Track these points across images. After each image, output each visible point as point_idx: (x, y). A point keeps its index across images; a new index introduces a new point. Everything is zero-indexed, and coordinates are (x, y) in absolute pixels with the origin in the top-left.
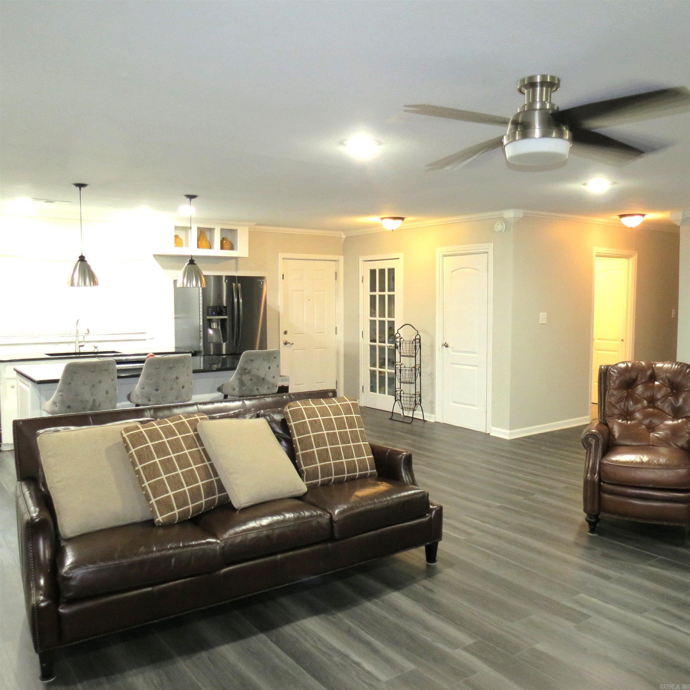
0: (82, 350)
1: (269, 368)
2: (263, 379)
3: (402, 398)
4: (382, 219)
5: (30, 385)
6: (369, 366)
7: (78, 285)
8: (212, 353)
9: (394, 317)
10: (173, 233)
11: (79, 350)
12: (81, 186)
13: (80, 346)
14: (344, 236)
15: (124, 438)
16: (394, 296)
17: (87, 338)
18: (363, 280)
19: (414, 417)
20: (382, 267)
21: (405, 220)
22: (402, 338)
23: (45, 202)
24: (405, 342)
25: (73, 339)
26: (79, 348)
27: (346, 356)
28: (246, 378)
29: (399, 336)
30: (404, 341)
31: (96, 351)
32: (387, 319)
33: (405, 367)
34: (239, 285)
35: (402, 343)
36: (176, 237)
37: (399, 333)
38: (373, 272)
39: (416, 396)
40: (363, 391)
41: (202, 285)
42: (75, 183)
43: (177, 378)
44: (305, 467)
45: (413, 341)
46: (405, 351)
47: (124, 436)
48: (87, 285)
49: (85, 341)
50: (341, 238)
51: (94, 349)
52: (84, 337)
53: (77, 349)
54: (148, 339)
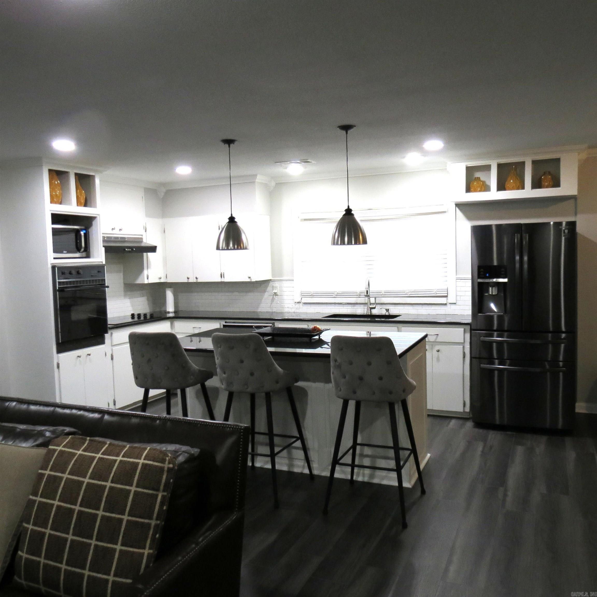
13: (372, 308)
31: (388, 314)
51: (386, 311)
52: (375, 299)
53: (368, 311)
54: (449, 303)
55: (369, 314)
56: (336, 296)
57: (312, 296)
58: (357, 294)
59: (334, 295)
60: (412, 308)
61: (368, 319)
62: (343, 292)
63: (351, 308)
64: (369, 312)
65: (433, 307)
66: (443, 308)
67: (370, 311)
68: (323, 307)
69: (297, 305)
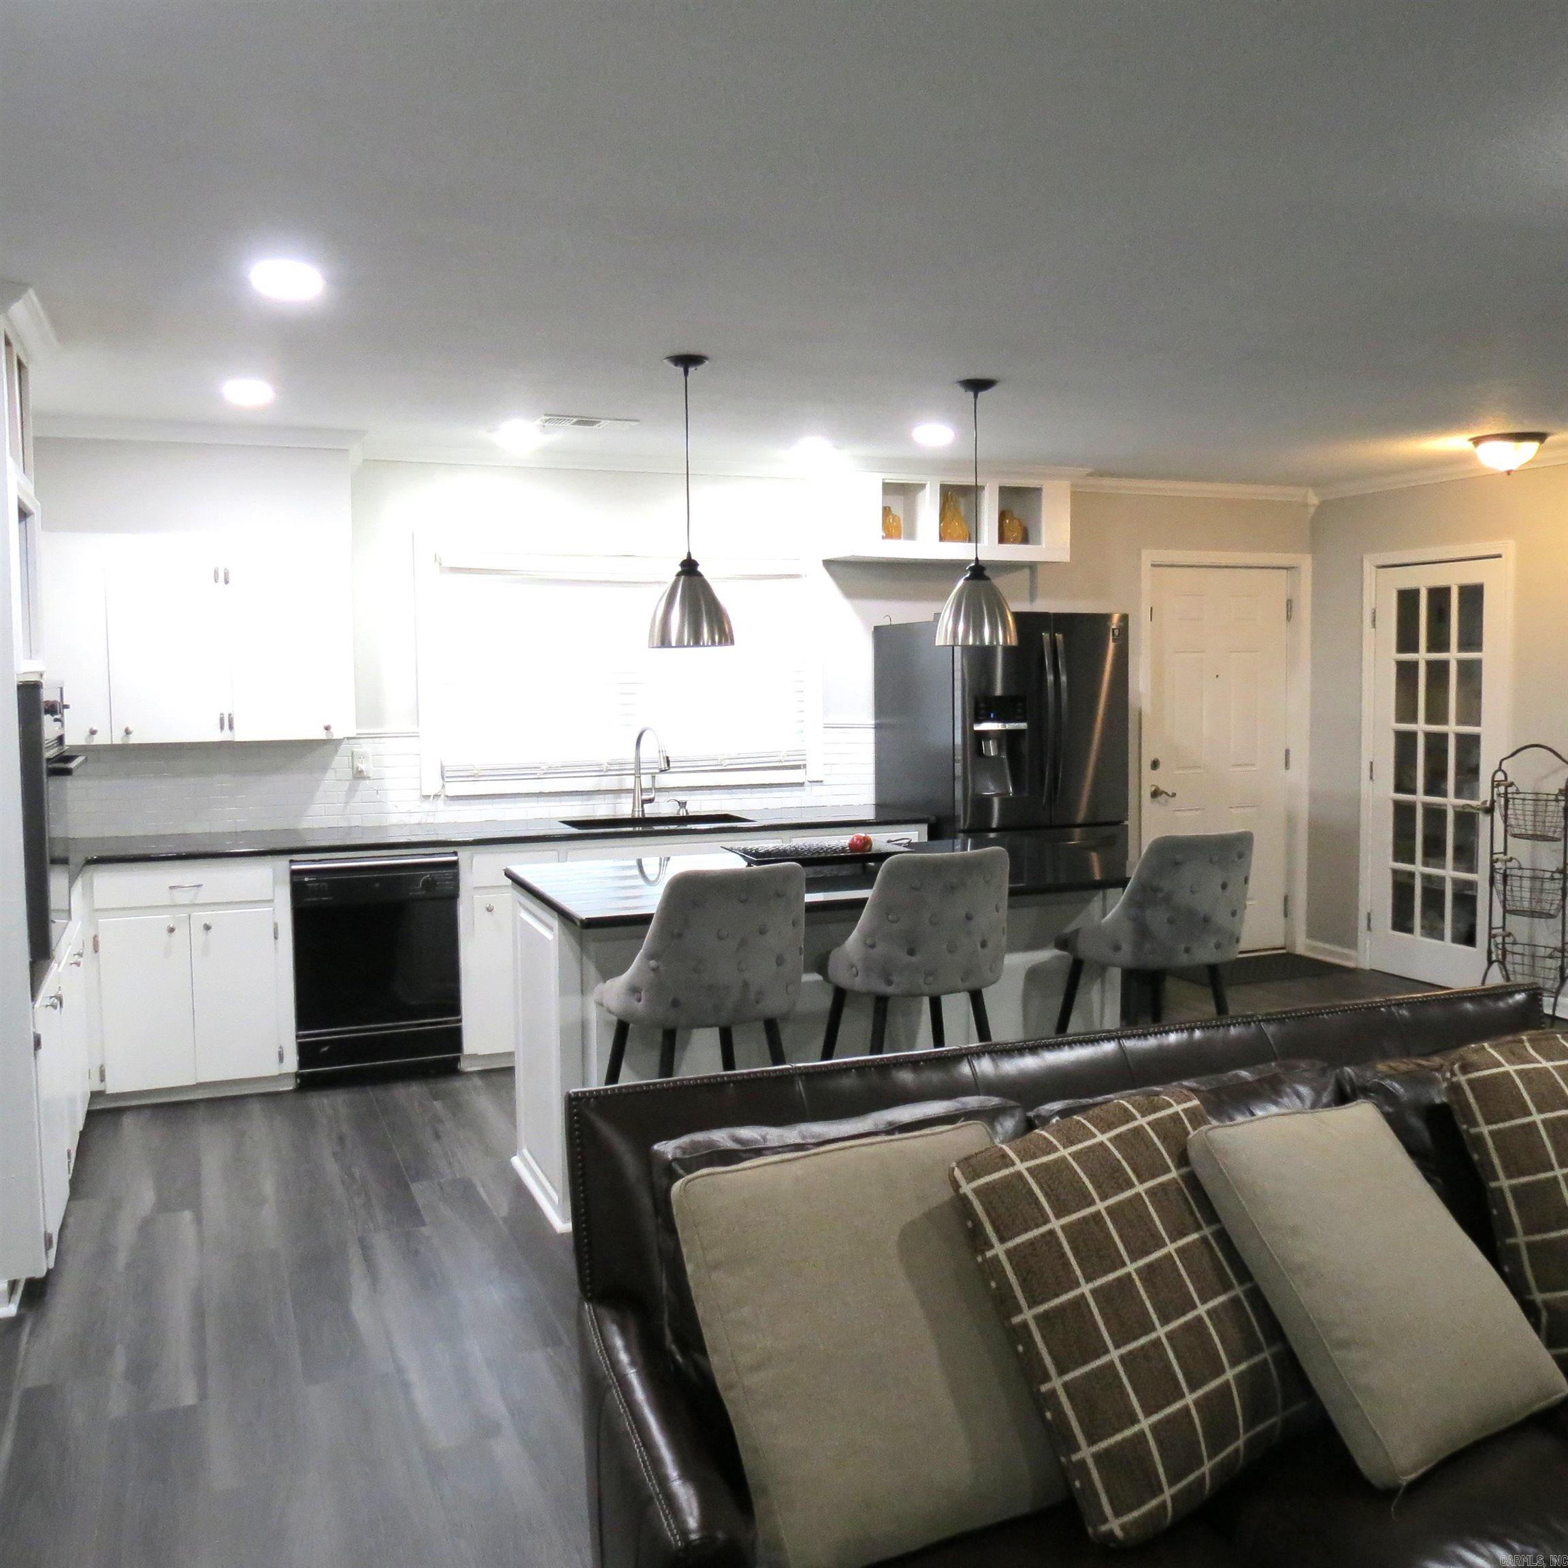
0: (650, 811)
1: (1224, 886)
2: (1206, 920)
3: (1509, 957)
4: (1477, 441)
5: (557, 923)
6: (1391, 858)
7: (680, 644)
8: (994, 824)
9: (1478, 724)
10: (876, 501)
11: (643, 811)
12: (688, 361)
13: (644, 802)
14: (1313, 500)
15: (964, 1199)
16: (1478, 663)
17: (665, 780)
18: (1374, 621)
19: (1558, 1014)
20: (1439, 582)
21: (1549, 439)
22: (1512, 784)
23: (575, 423)
24: (1521, 796)
25: (629, 782)
26: (642, 806)
27: (1316, 829)
28: (1157, 918)
29: (1503, 779)
30: (1518, 793)
31: (682, 813)
32: (1452, 728)
33: (1520, 868)
34: (1059, 636)
35: (1514, 799)
36: (886, 511)
37: (1503, 771)
38: (1407, 599)
39: (1563, 954)
40: (1369, 928)
41: (1008, 637)
42: (673, 355)
43: (969, 918)
44: (1548, 1296)
45: (1556, 795)
46: (1522, 822)
47: (962, 1191)
48: (703, 643)
49: (655, 789)
50: (1306, 505)
51: (679, 807)
52: (654, 777)
53: (637, 809)
54: (809, 782)
55: (639, 815)
56: (545, 773)
57: (475, 777)
58: (601, 769)
59: (540, 772)
60: (728, 796)
61: (637, 829)
62: (564, 764)
63: (580, 803)
64: (639, 811)
65: (776, 793)
66: (796, 792)
67: (641, 809)
68: (505, 805)
69: (427, 806)
